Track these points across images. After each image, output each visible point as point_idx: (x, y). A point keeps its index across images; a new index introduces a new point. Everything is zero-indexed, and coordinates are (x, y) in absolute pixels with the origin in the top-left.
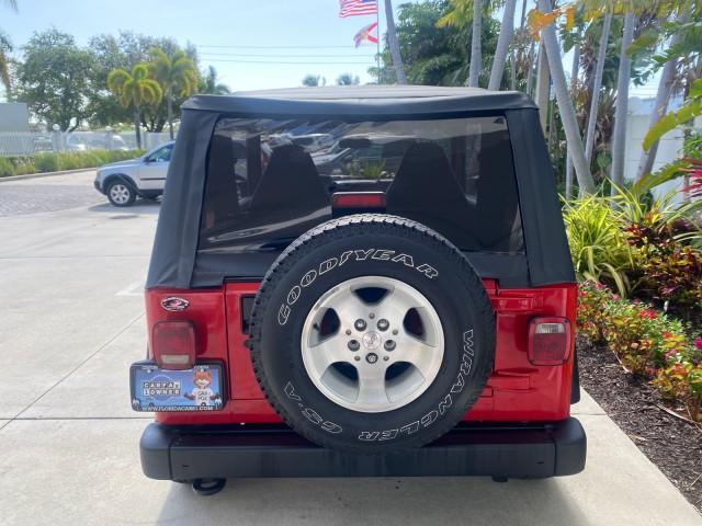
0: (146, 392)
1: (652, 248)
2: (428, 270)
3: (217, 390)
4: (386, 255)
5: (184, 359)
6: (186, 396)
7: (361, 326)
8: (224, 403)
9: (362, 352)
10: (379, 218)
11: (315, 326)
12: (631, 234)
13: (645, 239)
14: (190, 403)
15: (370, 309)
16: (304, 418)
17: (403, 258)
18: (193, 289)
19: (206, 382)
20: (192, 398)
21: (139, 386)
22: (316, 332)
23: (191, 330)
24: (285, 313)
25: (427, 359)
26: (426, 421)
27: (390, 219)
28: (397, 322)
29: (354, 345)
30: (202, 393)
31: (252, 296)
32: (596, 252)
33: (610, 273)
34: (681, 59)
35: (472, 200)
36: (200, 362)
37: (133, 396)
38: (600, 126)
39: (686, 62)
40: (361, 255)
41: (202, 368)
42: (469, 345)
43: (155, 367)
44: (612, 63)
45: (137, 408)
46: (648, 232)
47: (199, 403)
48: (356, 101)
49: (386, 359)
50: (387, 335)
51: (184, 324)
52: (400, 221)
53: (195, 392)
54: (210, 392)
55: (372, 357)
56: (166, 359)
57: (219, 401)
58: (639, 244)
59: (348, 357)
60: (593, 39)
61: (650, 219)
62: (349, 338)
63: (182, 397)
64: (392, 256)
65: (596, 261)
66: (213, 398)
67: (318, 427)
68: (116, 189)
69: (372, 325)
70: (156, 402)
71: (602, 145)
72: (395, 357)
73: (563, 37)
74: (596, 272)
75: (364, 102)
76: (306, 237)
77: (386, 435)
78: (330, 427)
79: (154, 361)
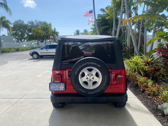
0: (52, 88)
1: (149, 66)
2: (99, 66)
4: (92, 63)
5: (59, 81)
6: (59, 88)
7: (88, 75)
8: (65, 89)
9: (89, 79)
10: (91, 58)
11: (81, 75)
12: (144, 64)
13: (147, 65)
14: (59, 89)
15: (90, 72)
16: (79, 90)
17: (95, 64)
18: (60, 70)
19: (62, 86)
20: (60, 89)
21: (51, 86)
22: (81, 76)
23: (60, 77)
24: (76, 73)
25: (99, 80)
26: (99, 91)
27: (93, 58)
28: (94, 74)
29: (87, 78)
31: (71, 71)
32: (137, 67)
33: (140, 71)
35: (109, 56)
36: (61, 82)
37: (50, 88)
38: (142, 41)
40: (88, 63)
42: (106, 78)
45: (50, 90)
46: (148, 63)
47: (61, 89)
48: (88, 39)
49: (93, 81)
50: (93, 77)
51: (59, 76)
52: (95, 58)
53: (60, 87)
54: (63, 88)
55: (90, 80)
56: (56, 82)
58: (146, 66)
59: (86, 80)
60: (139, 23)
61: (148, 61)
62: (86, 77)
63: (58, 88)
64: (93, 63)
65: (137, 69)
66: (63, 89)
67: (81, 92)
69: (90, 75)
70: (54, 89)
72: (94, 80)
73: (132, 22)
74: (138, 71)
75: (89, 39)
76: (80, 60)
77: (93, 93)
78: (83, 92)
79: (54, 82)
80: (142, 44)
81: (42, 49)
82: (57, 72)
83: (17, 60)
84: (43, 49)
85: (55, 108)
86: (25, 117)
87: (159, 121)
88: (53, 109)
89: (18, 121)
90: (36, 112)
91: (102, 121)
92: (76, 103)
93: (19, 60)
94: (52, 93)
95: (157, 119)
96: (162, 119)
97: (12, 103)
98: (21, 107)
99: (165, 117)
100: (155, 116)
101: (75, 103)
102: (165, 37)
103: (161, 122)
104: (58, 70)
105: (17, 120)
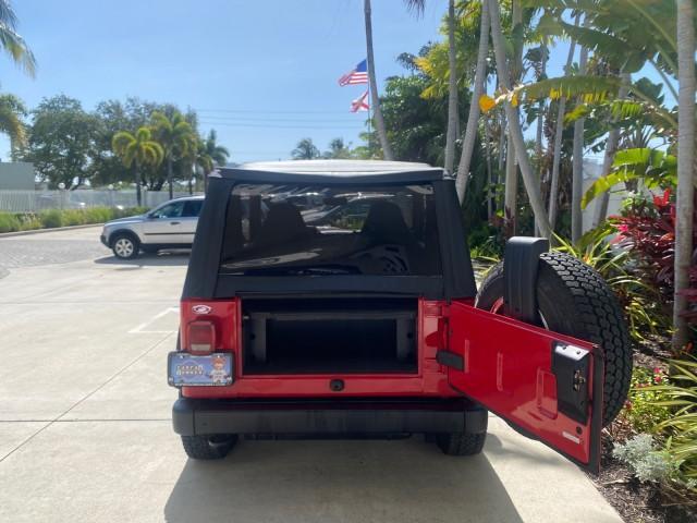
0: (179, 373)
3: (229, 370)
5: (207, 347)
6: (207, 375)
8: (234, 381)
14: (209, 380)
18: (215, 299)
19: (221, 365)
20: (211, 377)
21: (175, 365)
23: (213, 327)
30: (217, 372)
34: (622, 132)
36: (217, 351)
37: (169, 375)
38: (564, 188)
39: (625, 134)
41: (219, 356)
43: (186, 354)
44: (568, 134)
45: (171, 384)
47: (215, 381)
51: (209, 323)
53: (213, 372)
54: (224, 373)
56: (194, 347)
57: (230, 379)
60: (552, 113)
63: (203, 376)
66: (226, 377)
68: (121, 243)
70: (186, 380)
71: (567, 204)
73: (526, 112)
79: (185, 351)
80: (564, 201)
81: (152, 217)
82: (203, 309)
83: (45, 262)
84: (158, 217)
85: (192, 460)
86: (68, 498)
87: (615, 506)
88: (184, 464)
89: (35, 513)
90: (113, 476)
91: (384, 512)
92: (280, 436)
93: (56, 262)
94: (181, 395)
95: (609, 498)
96: (629, 498)
97: (14, 440)
98: (53, 456)
99: (638, 493)
100: (599, 490)
101: (277, 439)
102: (648, 169)
103: (621, 513)
104: (203, 300)
105: (32, 510)
